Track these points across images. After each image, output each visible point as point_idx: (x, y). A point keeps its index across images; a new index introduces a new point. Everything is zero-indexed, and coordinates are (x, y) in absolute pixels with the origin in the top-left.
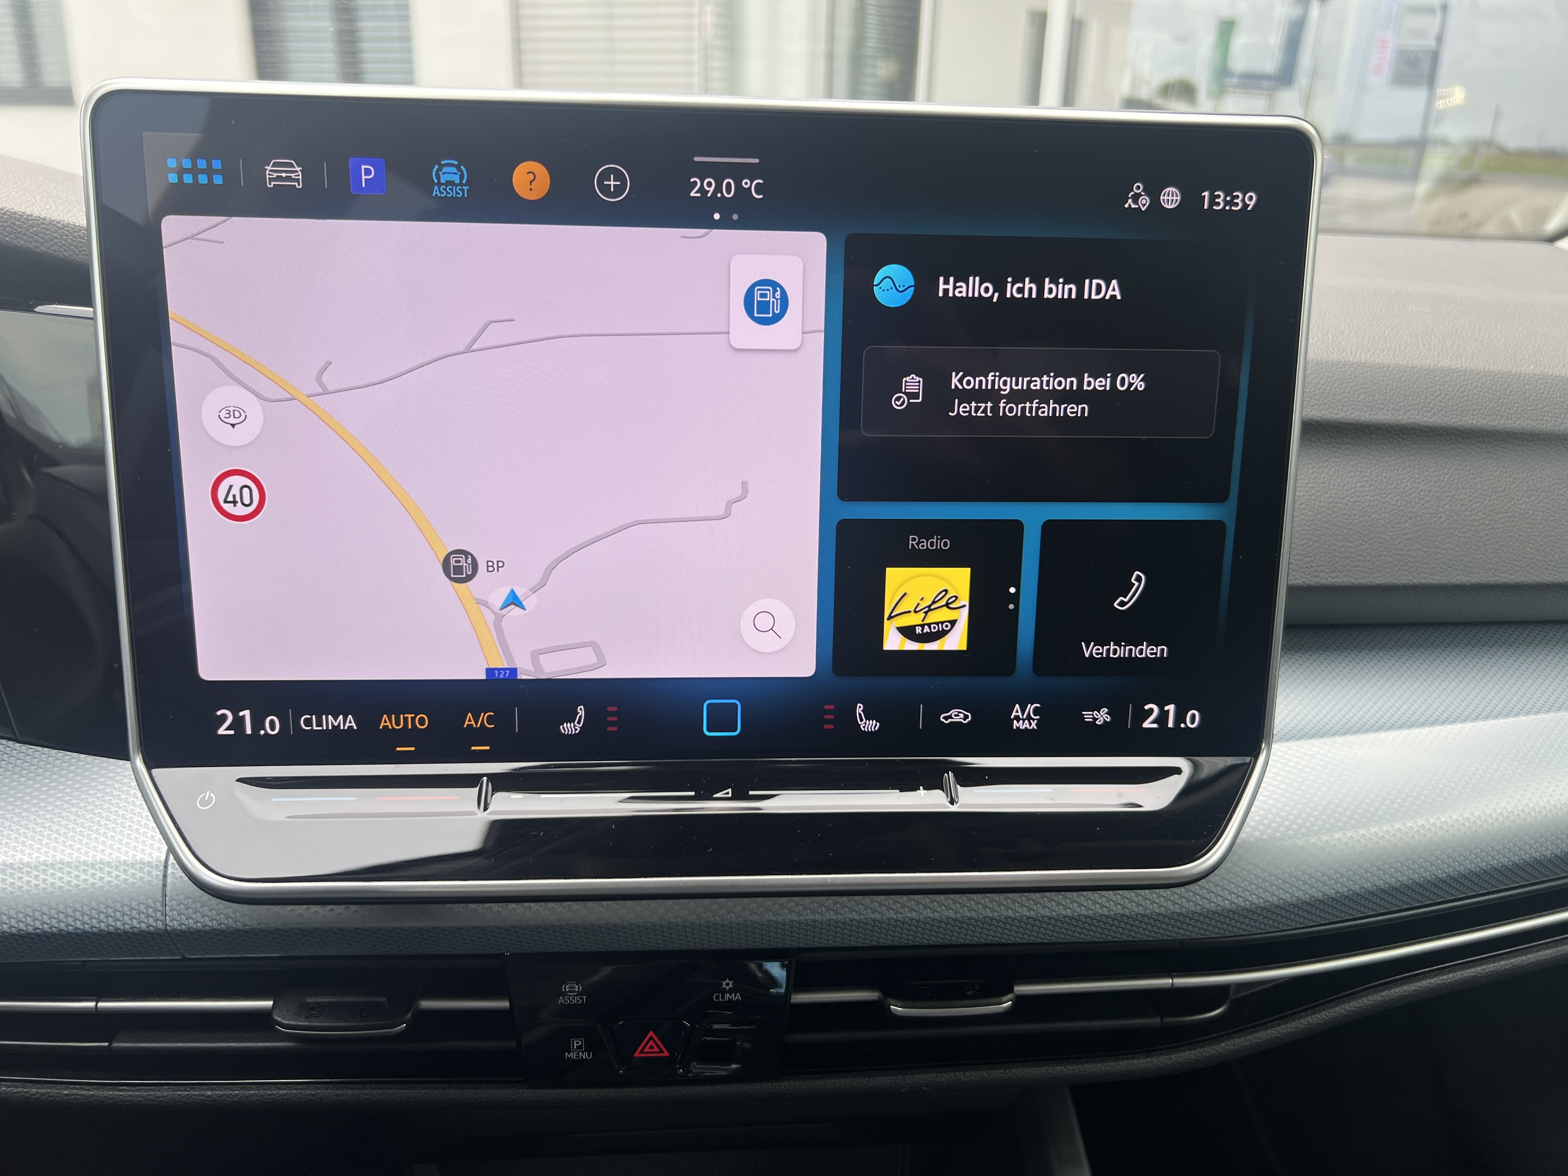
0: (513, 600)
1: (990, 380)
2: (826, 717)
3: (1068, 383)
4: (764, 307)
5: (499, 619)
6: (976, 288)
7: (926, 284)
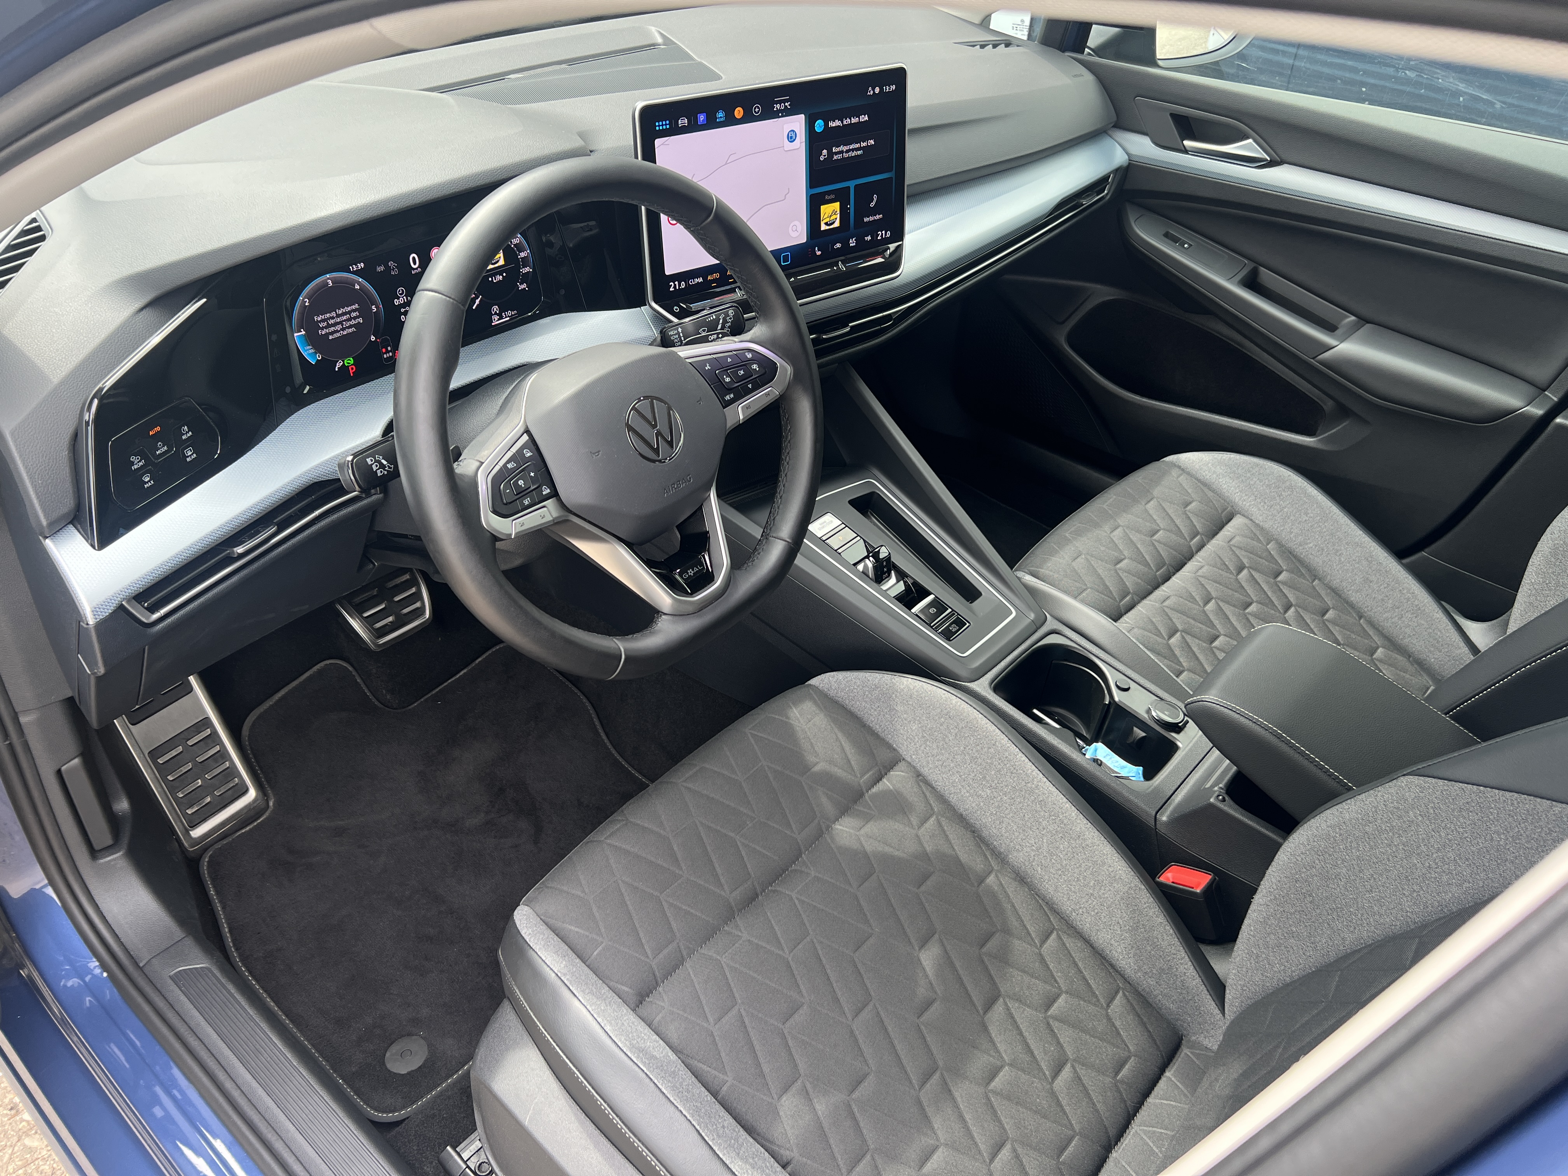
1: (841, 148)
2: (809, 253)
3: (858, 145)
4: (791, 137)
6: (837, 123)
7: (826, 124)
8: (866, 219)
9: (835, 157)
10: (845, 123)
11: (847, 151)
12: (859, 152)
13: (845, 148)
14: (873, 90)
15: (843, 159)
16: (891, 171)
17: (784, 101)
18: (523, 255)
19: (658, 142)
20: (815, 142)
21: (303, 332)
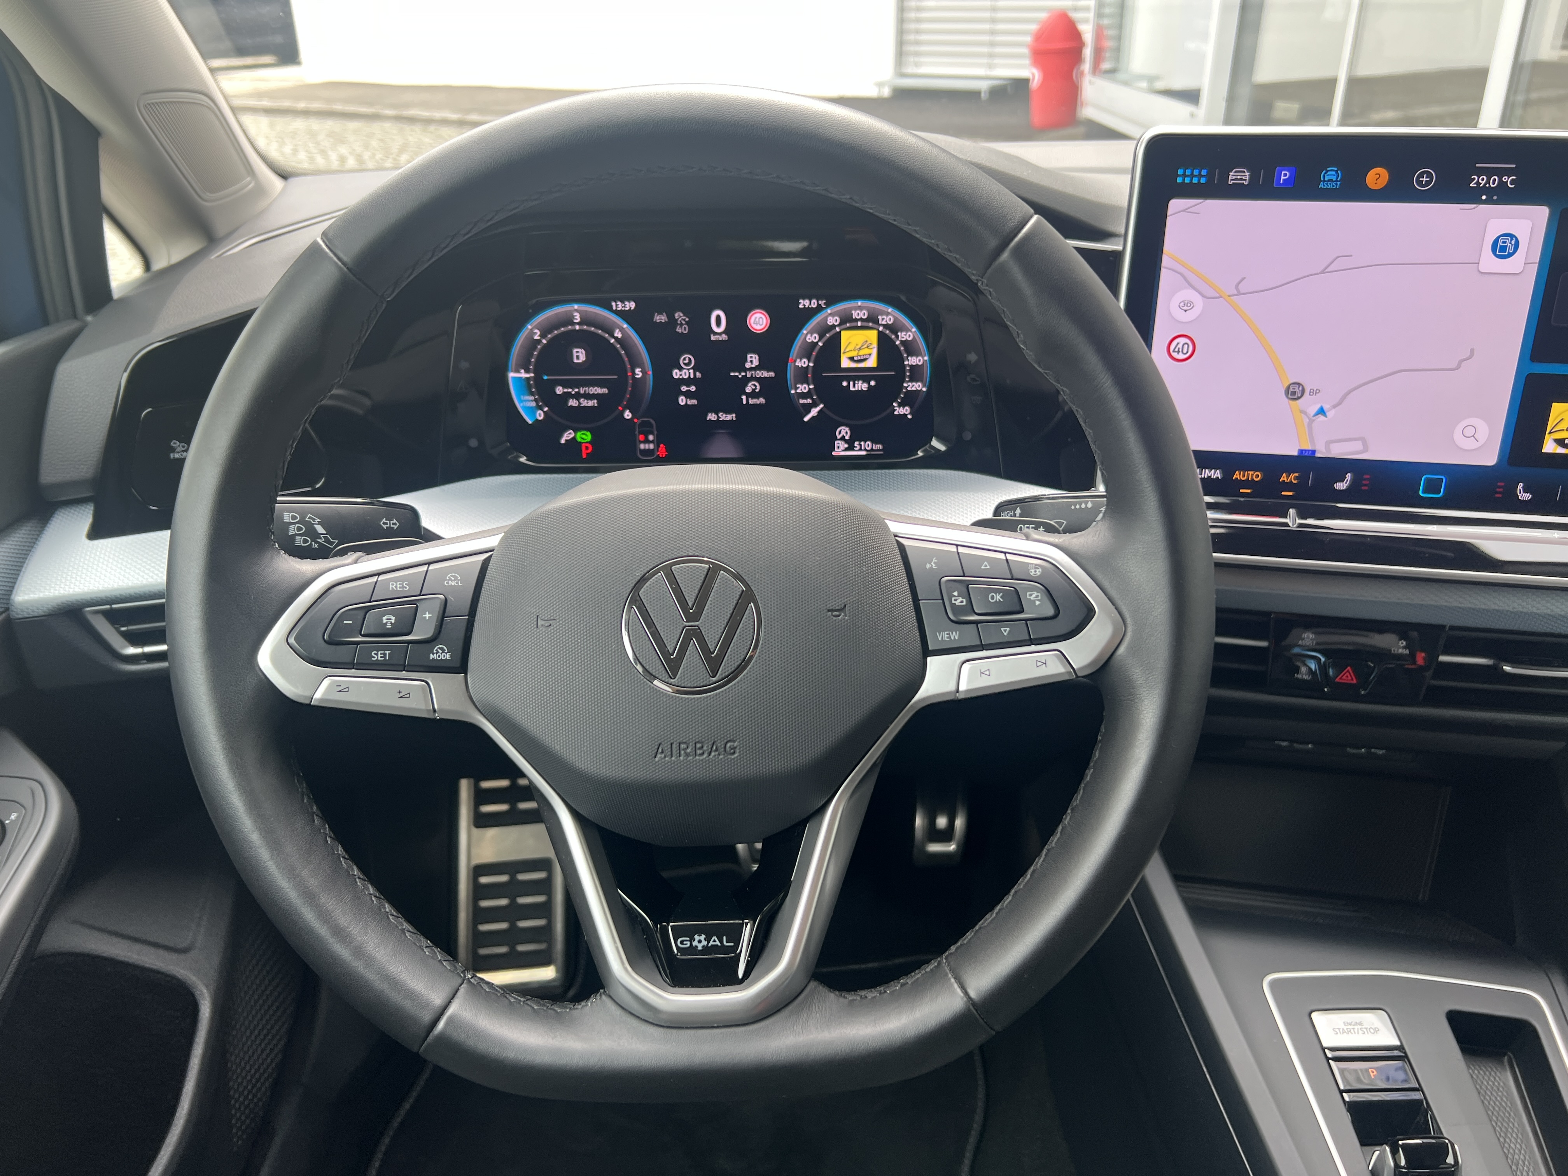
0: (1322, 411)
2: (1498, 490)
4: (1505, 249)
5: (1311, 422)
17: (1502, 172)
18: (913, 361)
20: (1561, 270)
21: (523, 375)
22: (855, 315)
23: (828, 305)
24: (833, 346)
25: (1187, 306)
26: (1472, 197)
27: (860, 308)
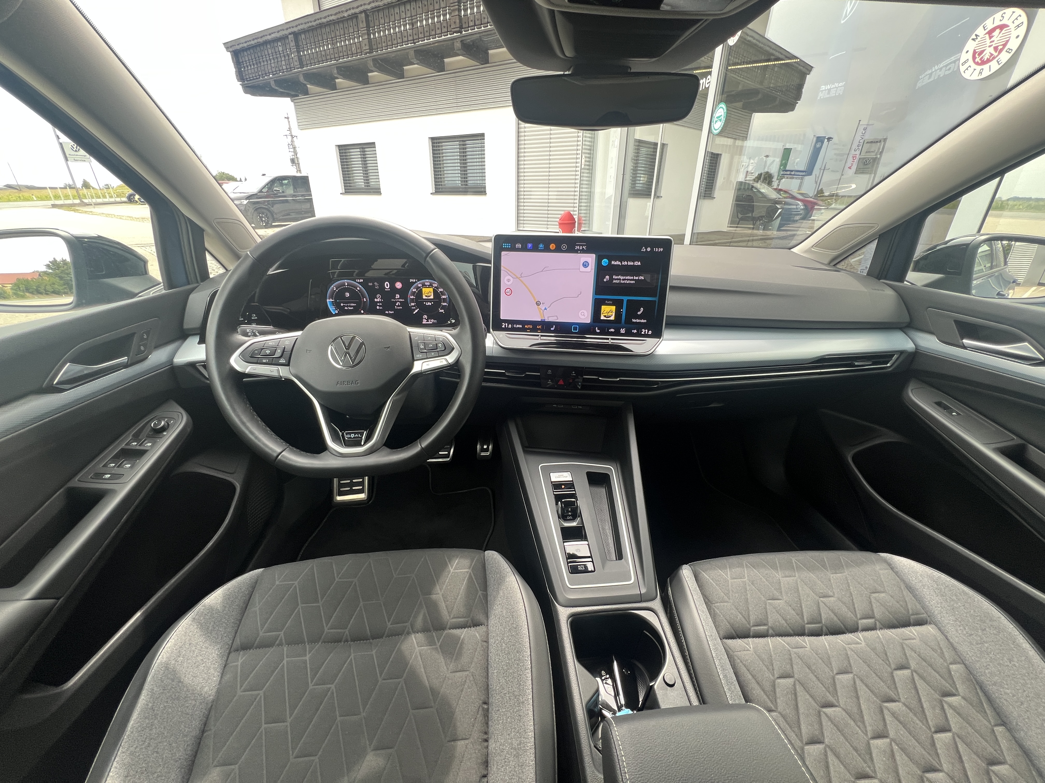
0: (545, 309)
1: (619, 277)
2: (592, 329)
3: (632, 278)
4: (585, 265)
5: (543, 311)
6: (618, 263)
7: (610, 262)
8: (634, 320)
9: (614, 281)
10: (623, 263)
11: (623, 280)
12: (632, 282)
13: (622, 278)
14: (646, 248)
15: (620, 283)
16: (655, 296)
17: (582, 245)
18: (443, 297)
19: (503, 253)
20: (600, 271)
21: (331, 300)
22: (426, 284)
23: (418, 281)
24: (420, 293)
25: (509, 280)
26: (576, 251)
27: (428, 282)
